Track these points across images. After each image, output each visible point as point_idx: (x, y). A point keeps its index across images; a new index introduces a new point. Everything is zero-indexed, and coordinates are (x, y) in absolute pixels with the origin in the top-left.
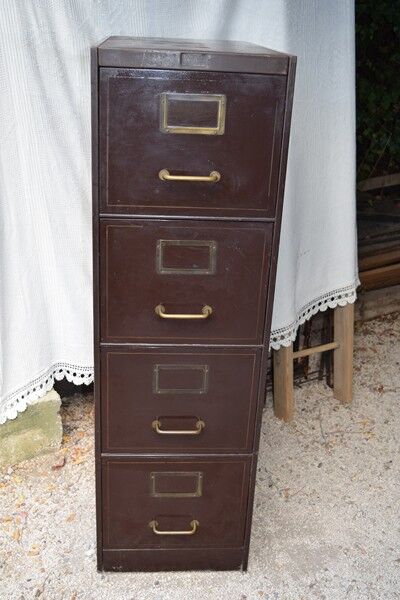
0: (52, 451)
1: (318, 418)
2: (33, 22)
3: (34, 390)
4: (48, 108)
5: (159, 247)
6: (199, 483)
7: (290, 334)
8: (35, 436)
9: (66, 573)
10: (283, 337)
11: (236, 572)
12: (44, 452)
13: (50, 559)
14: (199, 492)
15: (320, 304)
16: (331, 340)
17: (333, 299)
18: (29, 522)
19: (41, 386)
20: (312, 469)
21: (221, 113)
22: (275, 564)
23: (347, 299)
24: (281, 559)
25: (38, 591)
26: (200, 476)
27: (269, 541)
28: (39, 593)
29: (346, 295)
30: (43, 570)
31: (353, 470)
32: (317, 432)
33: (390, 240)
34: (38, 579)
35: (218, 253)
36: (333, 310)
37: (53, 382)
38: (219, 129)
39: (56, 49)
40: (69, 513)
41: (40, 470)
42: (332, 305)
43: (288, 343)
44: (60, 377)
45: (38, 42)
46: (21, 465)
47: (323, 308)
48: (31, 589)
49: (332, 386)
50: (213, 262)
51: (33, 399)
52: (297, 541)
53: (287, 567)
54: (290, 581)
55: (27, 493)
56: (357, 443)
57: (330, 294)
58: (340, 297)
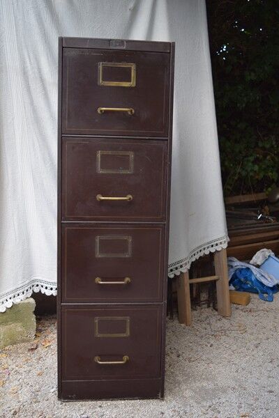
0: (28, 341)
1: (209, 324)
2: (27, 60)
3: (18, 295)
4: (34, 111)
5: (99, 155)
6: (128, 325)
7: (186, 264)
8: (18, 327)
9: (35, 402)
10: (181, 266)
11: (156, 401)
12: (23, 341)
13: (25, 396)
14: (128, 333)
15: (204, 249)
16: (214, 274)
17: (212, 246)
18: (11, 377)
19: (23, 293)
20: (206, 348)
21: (133, 74)
22: (183, 397)
23: (222, 246)
24: (188, 393)
25: (15, 412)
26: (128, 319)
27: (179, 385)
28: (15, 413)
29: (221, 243)
30: (19, 402)
31: (235, 347)
32: (209, 330)
33: (247, 228)
34: (15, 406)
35: (135, 160)
36: (213, 253)
37: (32, 292)
38: (132, 83)
39: (41, 78)
40: (39, 371)
41: (20, 351)
42: (213, 250)
43: (185, 269)
44: (36, 290)
45: (30, 72)
46: (7, 348)
47: (207, 252)
48: (10, 411)
49: (217, 310)
50: (132, 165)
51: (17, 300)
52: (198, 384)
53: (192, 397)
54: (195, 404)
55: (10, 362)
56: (235, 335)
57: (211, 242)
58: (217, 245)
